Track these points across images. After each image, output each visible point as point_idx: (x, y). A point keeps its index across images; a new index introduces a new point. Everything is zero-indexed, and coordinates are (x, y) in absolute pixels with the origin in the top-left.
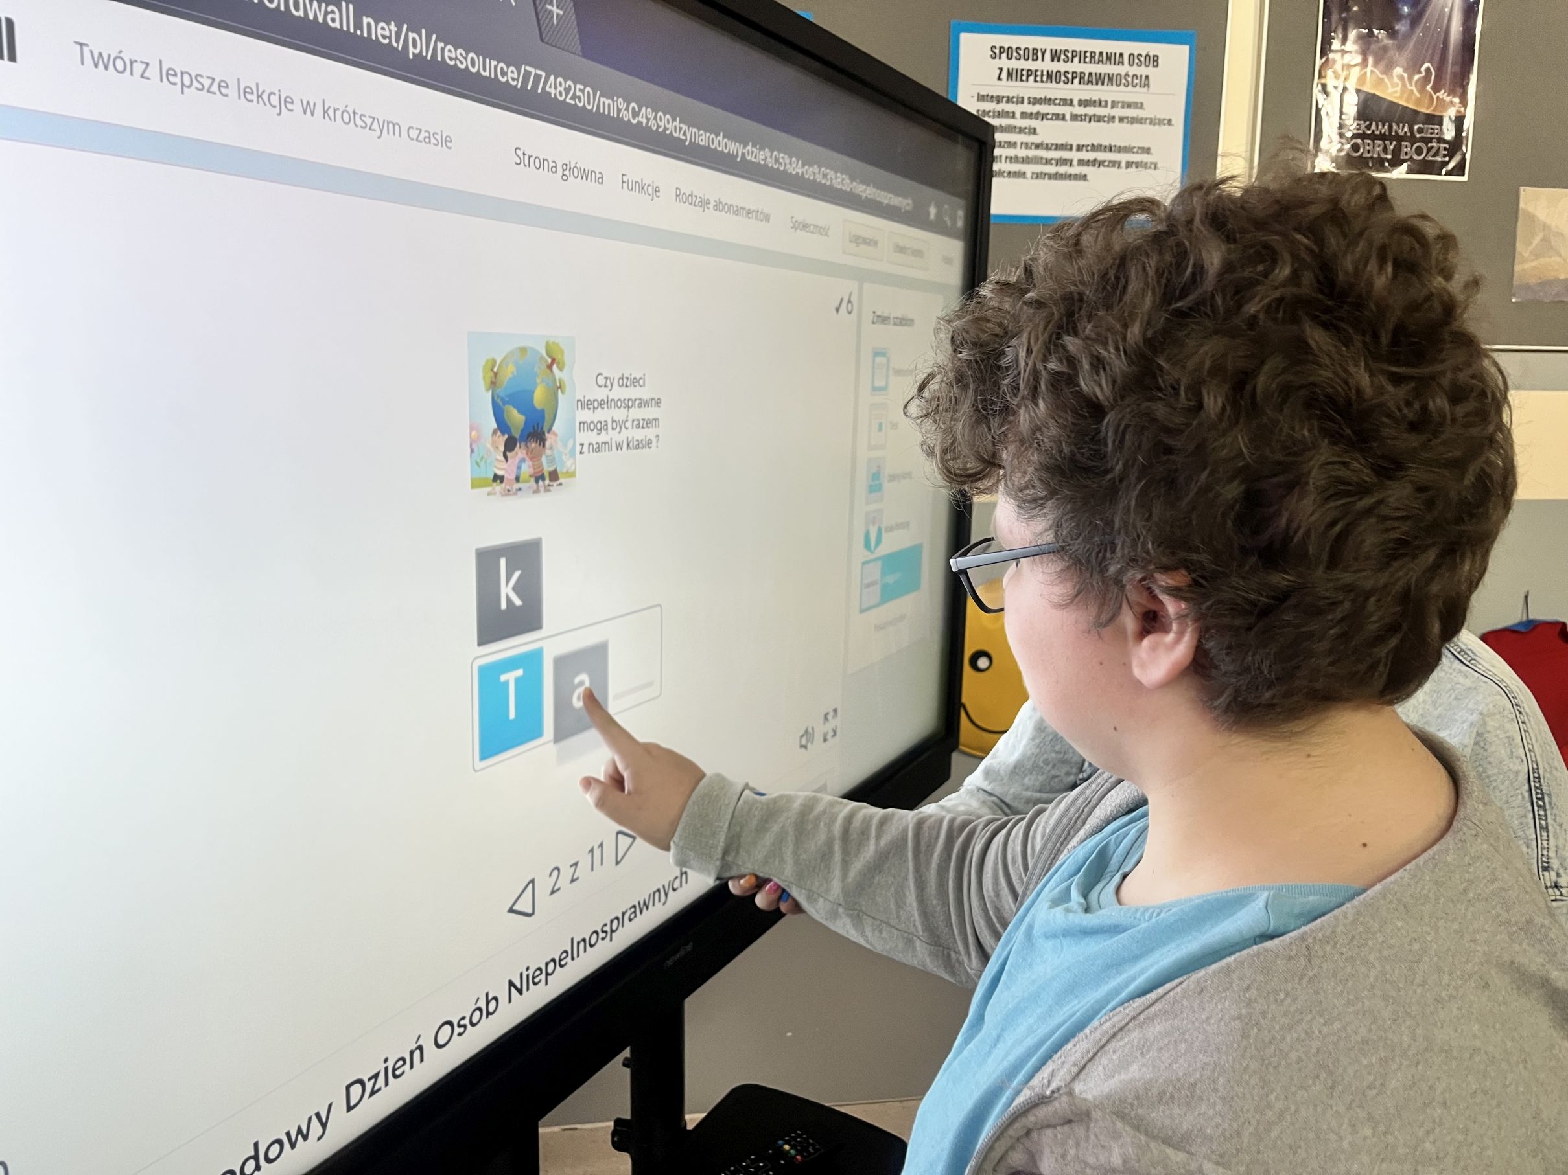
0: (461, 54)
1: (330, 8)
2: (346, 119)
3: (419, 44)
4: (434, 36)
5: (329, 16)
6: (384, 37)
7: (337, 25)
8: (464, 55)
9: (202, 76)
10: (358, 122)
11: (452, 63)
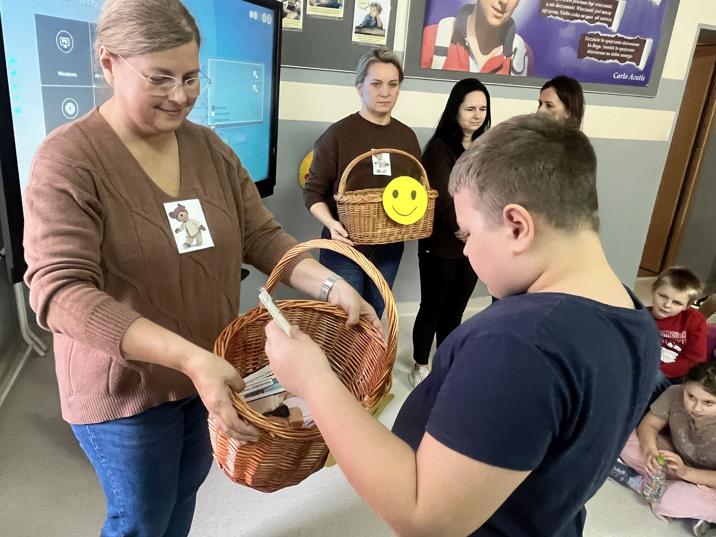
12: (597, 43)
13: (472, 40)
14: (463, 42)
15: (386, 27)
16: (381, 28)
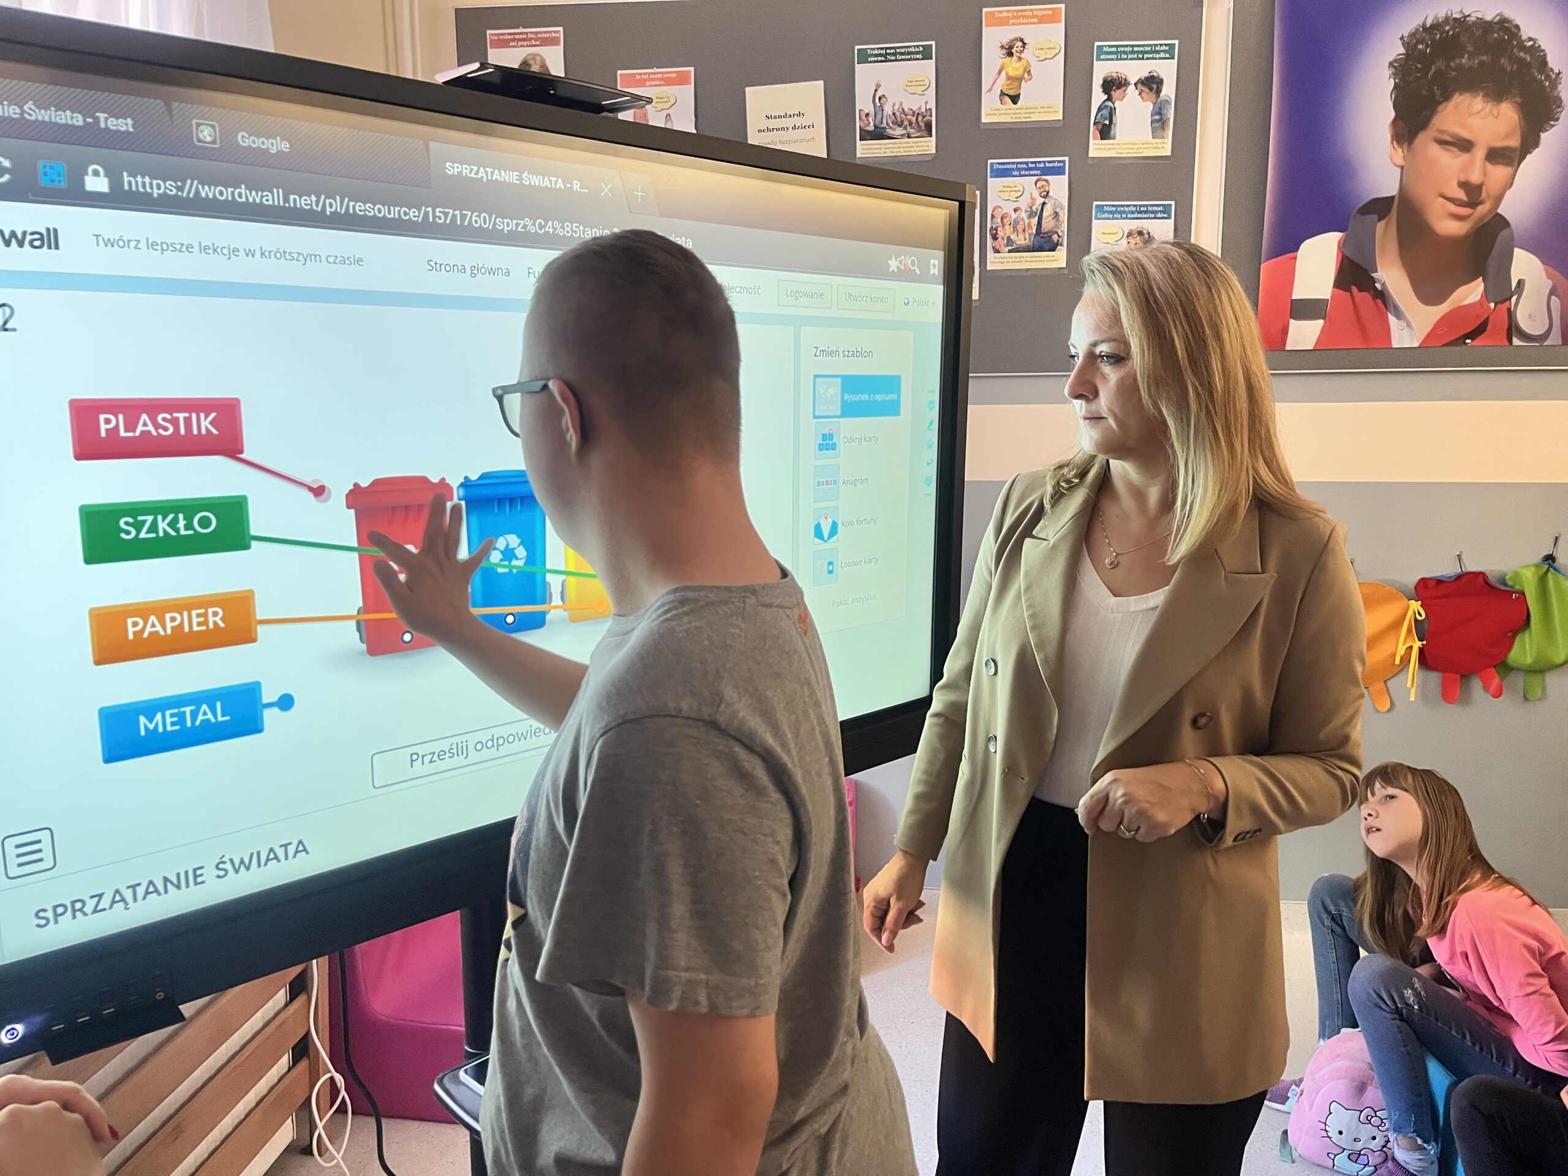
0: (369, 207)
1: (264, 194)
2: (278, 255)
3: (333, 206)
4: (346, 199)
5: (264, 199)
6: (306, 205)
7: (270, 202)
8: (372, 206)
9: (175, 244)
10: (288, 257)
11: (363, 213)
13: (1392, 276)
14: (1367, 282)
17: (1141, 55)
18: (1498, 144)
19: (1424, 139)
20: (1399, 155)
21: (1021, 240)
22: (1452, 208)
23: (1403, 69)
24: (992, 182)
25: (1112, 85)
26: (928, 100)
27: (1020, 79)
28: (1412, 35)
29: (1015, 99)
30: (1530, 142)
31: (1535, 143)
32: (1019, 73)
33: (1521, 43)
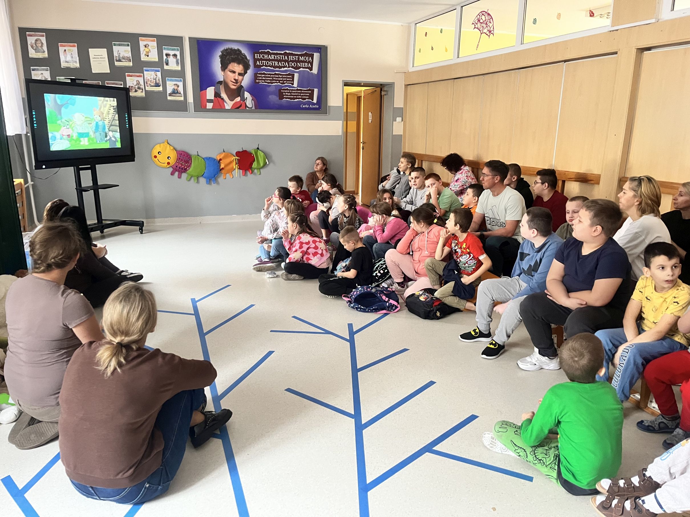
12: (288, 93)
13: (224, 95)
14: (220, 97)
15: (182, 92)
16: (180, 93)
17: (173, 50)
18: (240, 72)
19: (226, 70)
20: (223, 73)
21: (152, 84)
22: (233, 84)
23: (221, 57)
24: (145, 72)
25: (167, 55)
26: (129, 55)
27: (148, 52)
28: (223, 51)
29: (148, 56)
30: (245, 72)
31: (247, 72)
32: (148, 51)
33: (242, 54)
